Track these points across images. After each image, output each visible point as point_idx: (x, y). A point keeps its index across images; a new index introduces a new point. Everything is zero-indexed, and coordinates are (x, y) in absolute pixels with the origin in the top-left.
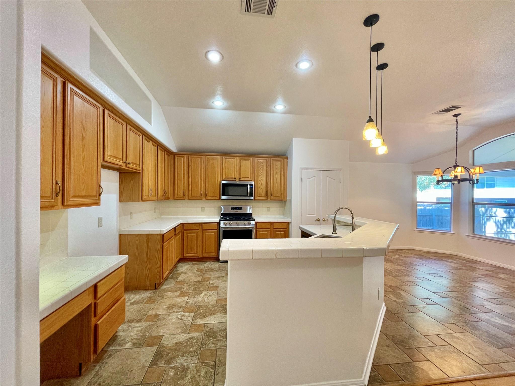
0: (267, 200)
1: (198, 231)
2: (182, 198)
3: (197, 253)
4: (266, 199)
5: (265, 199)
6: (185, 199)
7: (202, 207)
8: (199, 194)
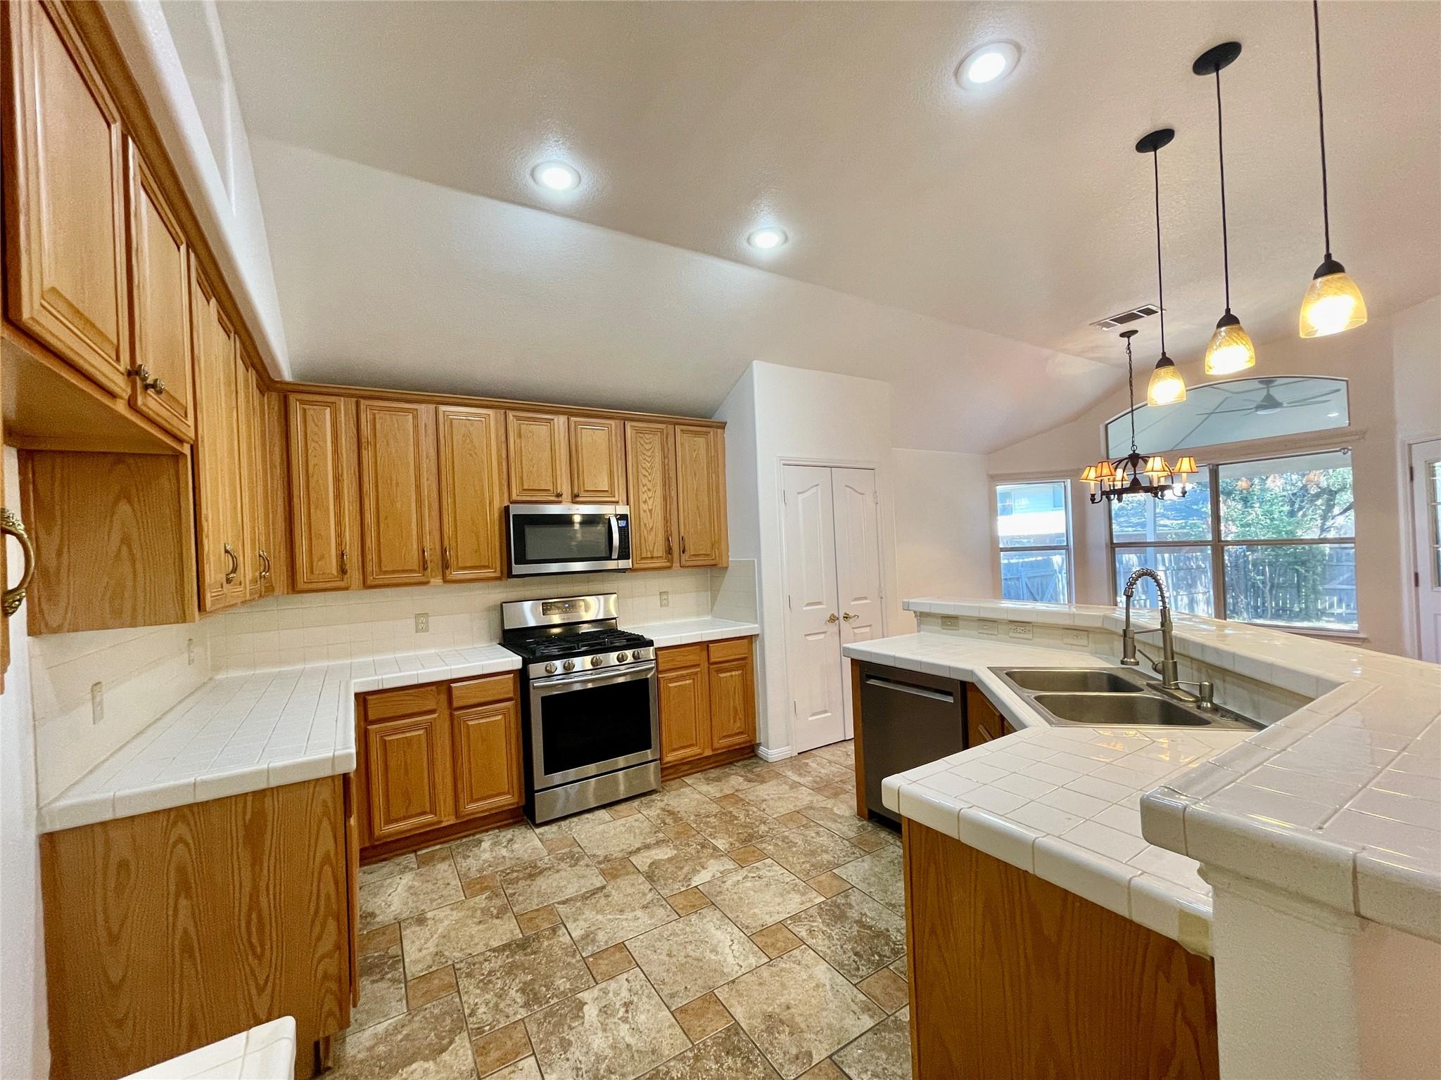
0: (669, 568)
1: (435, 716)
2: (339, 582)
3: (433, 811)
4: (668, 564)
5: (664, 564)
6: (346, 589)
7: (417, 616)
8: (413, 560)
